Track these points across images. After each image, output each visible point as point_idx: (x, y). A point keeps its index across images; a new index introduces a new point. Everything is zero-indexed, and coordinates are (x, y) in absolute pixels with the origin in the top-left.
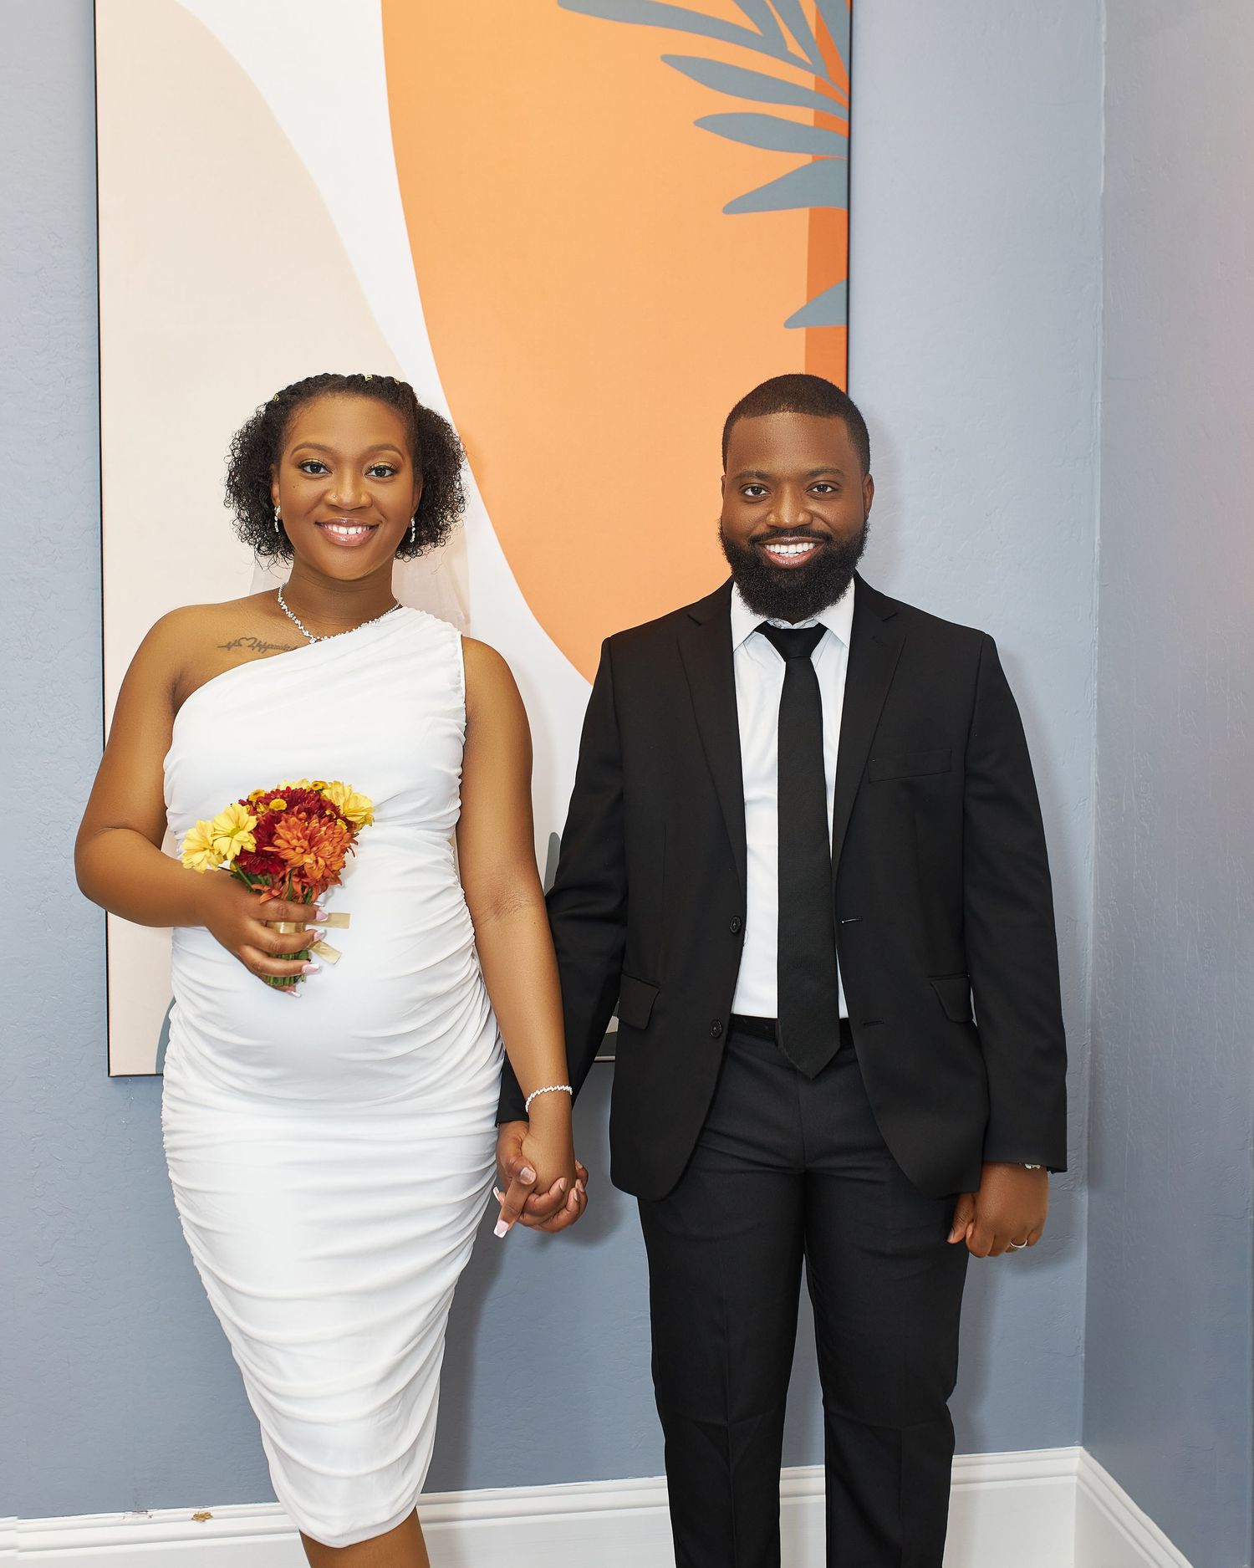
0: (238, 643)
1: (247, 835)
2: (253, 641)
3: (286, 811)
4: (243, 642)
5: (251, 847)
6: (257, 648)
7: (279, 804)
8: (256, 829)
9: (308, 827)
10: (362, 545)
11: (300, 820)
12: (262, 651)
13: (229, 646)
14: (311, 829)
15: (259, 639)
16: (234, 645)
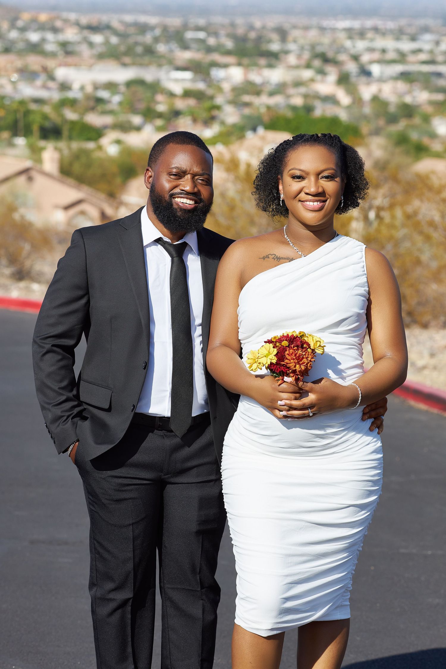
0: (267, 257)
1: (273, 356)
2: (274, 255)
3: (288, 346)
4: (270, 256)
5: (274, 361)
6: (276, 259)
7: (285, 343)
8: (277, 354)
9: (297, 353)
10: (321, 209)
11: (294, 350)
12: (278, 260)
13: (264, 258)
14: (298, 354)
15: (277, 255)
16: (266, 257)
